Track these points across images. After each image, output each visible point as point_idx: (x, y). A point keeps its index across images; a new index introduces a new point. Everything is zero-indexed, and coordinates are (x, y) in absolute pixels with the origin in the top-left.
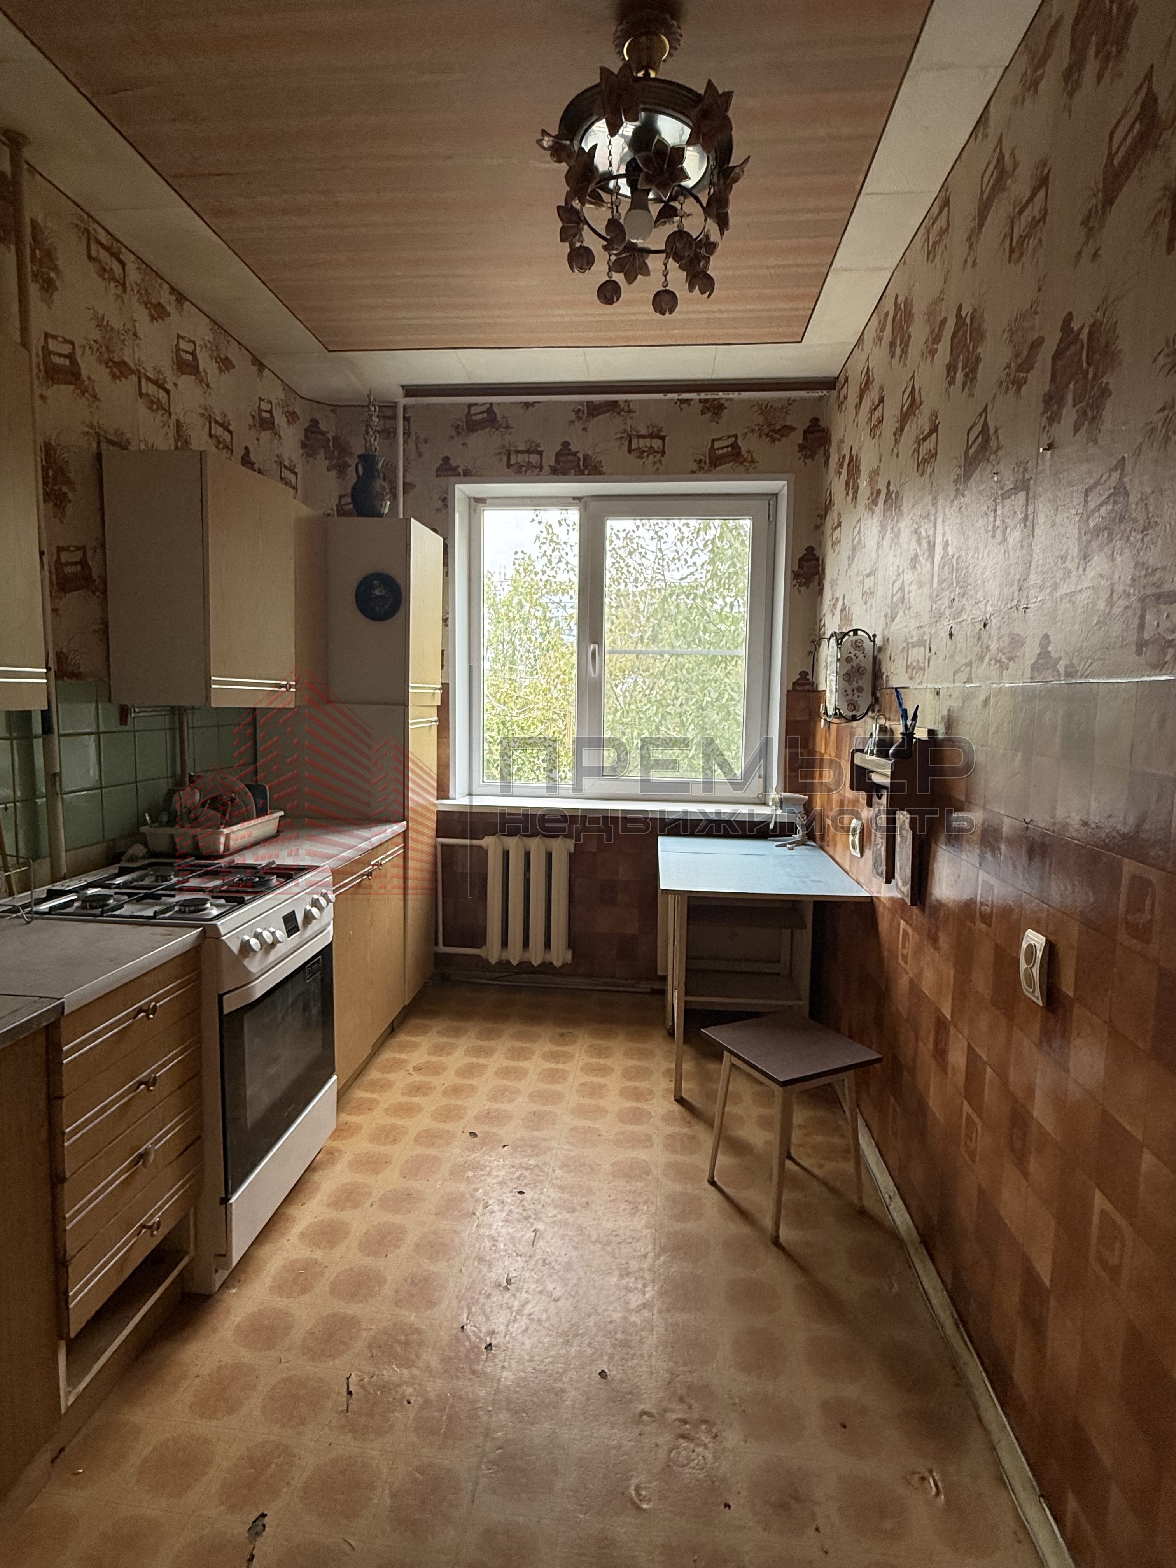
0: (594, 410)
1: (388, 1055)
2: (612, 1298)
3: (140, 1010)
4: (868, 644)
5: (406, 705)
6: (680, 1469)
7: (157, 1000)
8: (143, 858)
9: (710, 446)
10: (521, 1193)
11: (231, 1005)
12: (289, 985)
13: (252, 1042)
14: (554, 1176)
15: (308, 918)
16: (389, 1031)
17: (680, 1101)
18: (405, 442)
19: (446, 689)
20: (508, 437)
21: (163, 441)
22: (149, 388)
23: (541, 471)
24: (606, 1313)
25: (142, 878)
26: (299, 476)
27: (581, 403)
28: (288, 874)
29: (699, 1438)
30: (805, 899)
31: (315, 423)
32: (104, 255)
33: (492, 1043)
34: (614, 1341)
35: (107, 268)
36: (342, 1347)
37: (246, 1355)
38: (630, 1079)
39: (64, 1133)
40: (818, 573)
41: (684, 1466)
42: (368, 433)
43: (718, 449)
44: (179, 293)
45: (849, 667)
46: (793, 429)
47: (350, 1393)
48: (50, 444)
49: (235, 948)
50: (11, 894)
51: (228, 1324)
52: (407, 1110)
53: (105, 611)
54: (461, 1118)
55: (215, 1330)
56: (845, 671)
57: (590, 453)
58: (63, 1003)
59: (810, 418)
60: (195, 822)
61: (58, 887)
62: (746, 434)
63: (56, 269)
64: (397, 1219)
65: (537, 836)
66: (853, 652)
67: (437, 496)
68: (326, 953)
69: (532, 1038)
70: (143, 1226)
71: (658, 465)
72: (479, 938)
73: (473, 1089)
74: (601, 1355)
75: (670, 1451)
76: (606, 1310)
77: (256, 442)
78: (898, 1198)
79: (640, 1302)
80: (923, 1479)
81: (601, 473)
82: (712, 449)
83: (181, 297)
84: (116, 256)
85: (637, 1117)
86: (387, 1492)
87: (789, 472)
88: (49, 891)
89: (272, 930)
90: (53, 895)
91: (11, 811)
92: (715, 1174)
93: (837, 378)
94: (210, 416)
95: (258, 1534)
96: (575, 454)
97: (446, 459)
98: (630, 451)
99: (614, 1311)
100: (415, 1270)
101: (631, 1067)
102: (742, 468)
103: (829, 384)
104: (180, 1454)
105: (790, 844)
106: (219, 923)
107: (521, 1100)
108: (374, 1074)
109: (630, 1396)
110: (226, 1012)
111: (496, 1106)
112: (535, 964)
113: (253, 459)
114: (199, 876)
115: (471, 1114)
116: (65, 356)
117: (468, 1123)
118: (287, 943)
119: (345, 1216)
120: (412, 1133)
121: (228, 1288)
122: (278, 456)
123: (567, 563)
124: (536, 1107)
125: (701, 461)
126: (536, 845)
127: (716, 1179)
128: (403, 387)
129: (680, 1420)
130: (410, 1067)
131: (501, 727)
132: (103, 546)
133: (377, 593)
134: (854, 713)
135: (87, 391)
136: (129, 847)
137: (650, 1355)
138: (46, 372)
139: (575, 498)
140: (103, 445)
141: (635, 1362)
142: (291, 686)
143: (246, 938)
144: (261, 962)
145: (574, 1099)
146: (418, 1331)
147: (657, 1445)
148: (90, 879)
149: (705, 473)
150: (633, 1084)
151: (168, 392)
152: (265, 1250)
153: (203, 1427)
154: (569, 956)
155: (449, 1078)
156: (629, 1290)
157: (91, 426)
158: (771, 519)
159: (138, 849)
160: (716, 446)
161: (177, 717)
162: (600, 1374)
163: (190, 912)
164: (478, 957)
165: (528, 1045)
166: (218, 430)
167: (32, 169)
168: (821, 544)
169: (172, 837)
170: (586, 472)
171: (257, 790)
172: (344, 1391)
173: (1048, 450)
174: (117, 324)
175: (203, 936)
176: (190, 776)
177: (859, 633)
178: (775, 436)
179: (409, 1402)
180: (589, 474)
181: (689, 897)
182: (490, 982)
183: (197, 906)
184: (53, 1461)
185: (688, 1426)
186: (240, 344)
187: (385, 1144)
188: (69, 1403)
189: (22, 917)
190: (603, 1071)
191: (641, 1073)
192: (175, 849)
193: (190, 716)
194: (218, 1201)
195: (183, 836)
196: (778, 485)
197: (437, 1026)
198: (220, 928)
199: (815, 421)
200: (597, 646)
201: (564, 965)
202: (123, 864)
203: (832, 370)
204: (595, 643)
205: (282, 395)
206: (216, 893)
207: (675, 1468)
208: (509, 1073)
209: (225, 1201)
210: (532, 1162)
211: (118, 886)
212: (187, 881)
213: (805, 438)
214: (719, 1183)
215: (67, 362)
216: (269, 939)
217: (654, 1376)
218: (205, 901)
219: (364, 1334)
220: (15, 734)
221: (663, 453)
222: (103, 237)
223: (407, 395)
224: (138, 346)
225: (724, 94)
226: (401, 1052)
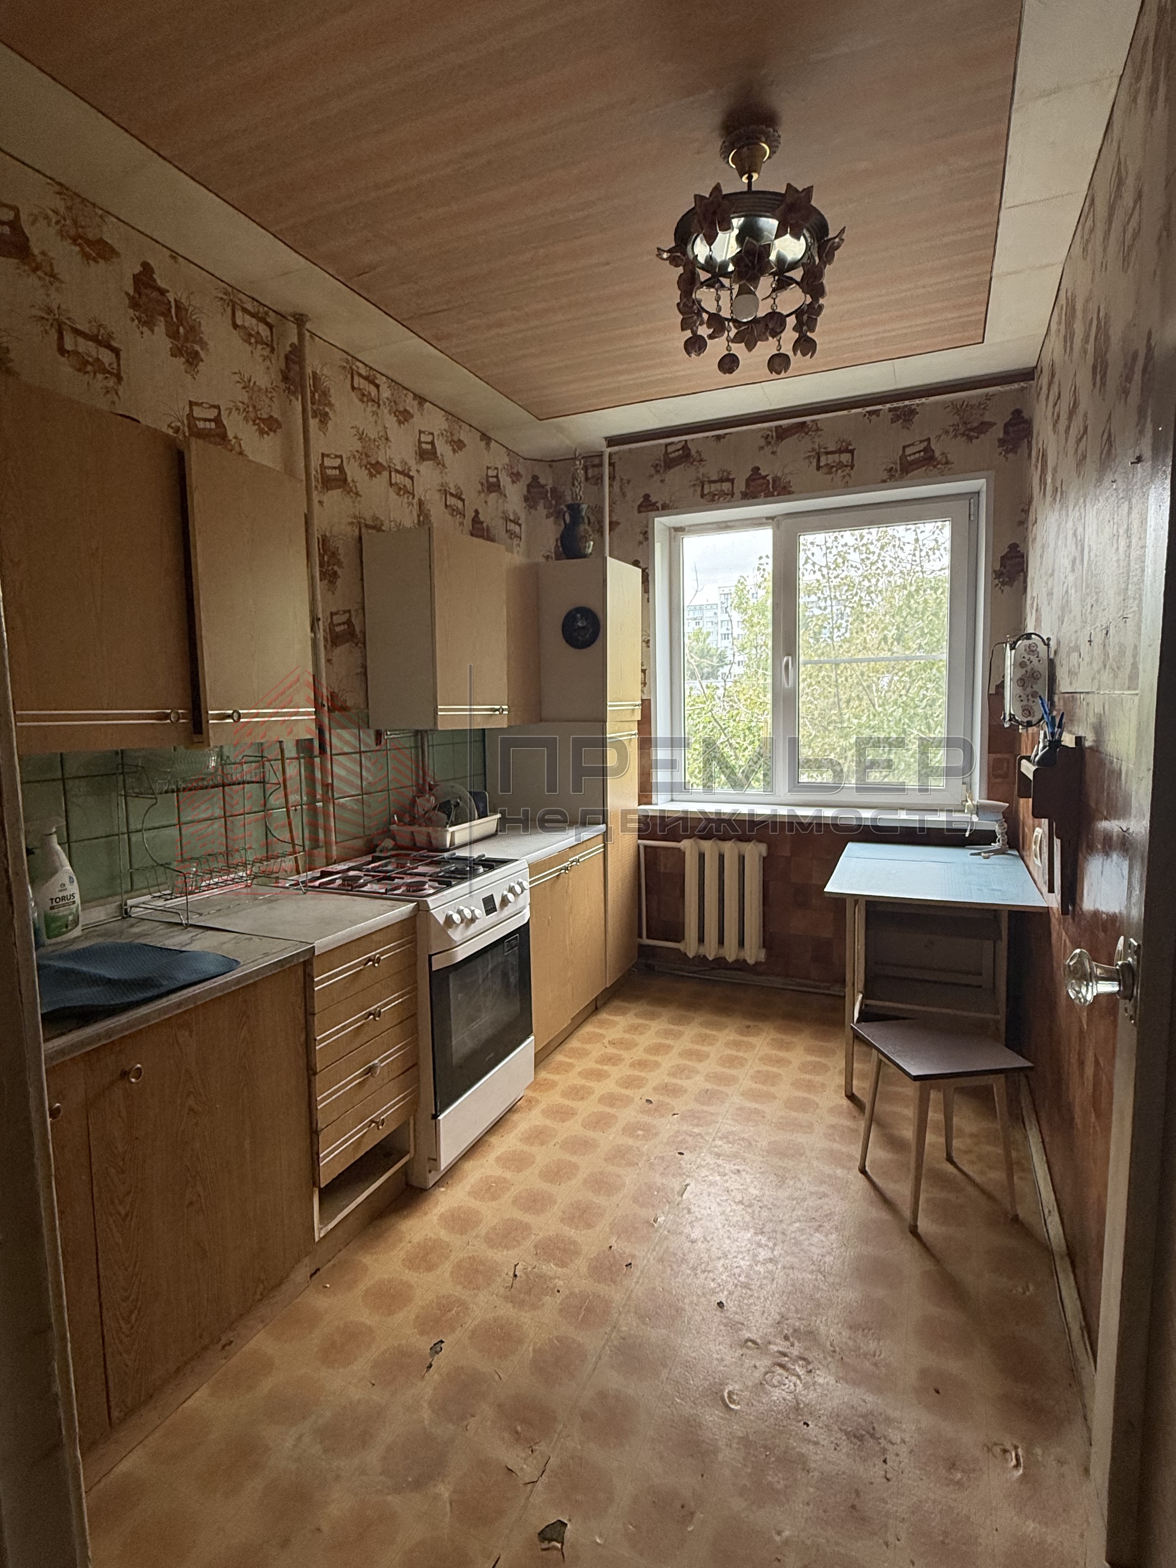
0: (782, 434)
1: (588, 1029)
2: (743, 1249)
3: (369, 960)
4: (1042, 648)
5: (604, 721)
6: (772, 1389)
7: (382, 954)
8: (392, 849)
9: (901, 453)
10: (681, 1154)
11: (438, 964)
12: (489, 956)
13: (456, 997)
14: (713, 1144)
15: (505, 902)
16: (593, 1007)
17: (851, 1097)
18: (611, 486)
19: (646, 706)
20: (702, 470)
21: (408, 518)
22: (397, 478)
23: (732, 497)
24: (735, 1260)
25: (386, 865)
26: (523, 527)
27: (770, 429)
28: (491, 865)
29: (794, 1369)
30: (1000, 908)
31: (535, 478)
32: (363, 384)
33: (681, 1028)
34: (736, 1281)
35: (366, 393)
36: (515, 1243)
37: (443, 1234)
38: (806, 1073)
39: (316, 1040)
40: (1022, 570)
41: (776, 1387)
42: (573, 485)
43: (910, 455)
44: (420, 397)
45: (1023, 671)
46: (992, 424)
47: (515, 1276)
48: (325, 536)
49: (441, 920)
50: (298, 873)
51: (435, 1211)
52: (599, 1075)
53: (365, 657)
54: (640, 1087)
55: (426, 1214)
56: (1019, 676)
57: (779, 475)
58: (314, 947)
59: (1013, 409)
60: (429, 822)
61: (330, 869)
62: (940, 436)
63: (330, 405)
64: (574, 1159)
65: (730, 840)
66: (1027, 657)
67: (639, 530)
68: (523, 931)
69: (720, 1027)
70: (372, 1121)
71: (847, 478)
72: (678, 935)
73: (657, 1065)
74: (722, 1291)
75: (766, 1373)
76: (736, 1257)
77: (484, 505)
78: (1056, 1214)
79: (768, 1256)
80: (1005, 1451)
81: (790, 493)
82: (903, 457)
83: (421, 400)
84: (372, 382)
85: (804, 1105)
86: (531, 1348)
87: (988, 469)
88: (322, 872)
89: (473, 908)
90: (324, 874)
91: (299, 811)
92: (867, 1164)
93: (1036, 367)
94: (445, 491)
95: (437, 1353)
96: (765, 477)
97: (647, 497)
98: (818, 468)
99: (743, 1259)
100: (580, 1198)
101: (809, 1062)
102: (936, 471)
103: (1027, 375)
104: (392, 1290)
105: (985, 852)
106: (429, 899)
107: (699, 1079)
108: (574, 1043)
109: (740, 1326)
110: (434, 969)
111: (674, 1081)
112: (730, 960)
113: (482, 519)
114: (427, 865)
115: (651, 1084)
116: (335, 468)
117: (647, 1091)
118: (484, 920)
119: (534, 1149)
120: (597, 1094)
121: (439, 1187)
122: (504, 512)
123: (814, 564)
124: (709, 1086)
125: (892, 469)
126: (729, 848)
127: (867, 1169)
128: (606, 438)
129: (779, 1352)
130: (606, 1041)
131: (747, 732)
132: (363, 609)
133: (580, 624)
134: (1029, 719)
135: (351, 491)
136: (383, 840)
137: (766, 1299)
138: (323, 483)
139: (767, 518)
140: (363, 530)
141: (751, 1301)
142: (503, 710)
143: (450, 913)
144: (462, 934)
145: (747, 1083)
146: (574, 1243)
147: (755, 1367)
148: (351, 864)
149: (896, 480)
150: (808, 1077)
151: (412, 478)
152: (468, 1165)
153: (410, 1276)
154: (762, 956)
155: (638, 1053)
156: (759, 1245)
157: (355, 517)
158: (972, 518)
159: (388, 843)
160: (907, 453)
161: (419, 737)
162: (718, 1304)
163: (413, 891)
164: (678, 950)
165: (713, 1033)
166: (451, 501)
167: (313, 334)
168: (1025, 539)
169: (412, 833)
170: (776, 493)
171: (478, 796)
172: (511, 1274)
173: (1138, 463)
174: (373, 435)
175: (417, 909)
176: (430, 785)
177: (1033, 636)
178: (972, 434)
179: (558, 1291)
180: (778, 495)
181: (867, 901)
182: (690, 975)
183: (419, 886)
184: (311, 1276)
185: (786, 1359)
186: (470, 426)
187: (573, 1099)
188: (322, 1235)
189: (301, 889)
190: (780, 1062)
191: (817, 1068)
192: (415, 844)
193: (430, 737)
194: (430, 1117)
195: (421, 832)
196: (978, 484)
197: (636, 1008)
198: (429, 903)
199: (1017, 413)
200: (790, 658)
201: (757, 963)
202: (377, 854)
203: (1027, 360)
204: (788, 655)
205: (506, 460)
206: (434, 878)
207: (766, 1386)
208: (692, 1054)
209: (435, 1117)
210: (696, 1130)
211: (368, 870)
212: (417, 868)
213: (1006, 432)
214: (869, 1172)
215: (337, 472)
216: (468, 915)
217: (766, 1315)
218: (424, 883)
219: (533, 1237)
220: (302, 755)
221: (852, 467)
222: (363, 371)
223: (609, 446)
224: (389, 447)
225: (804, 190)
226: (600, 1028)
